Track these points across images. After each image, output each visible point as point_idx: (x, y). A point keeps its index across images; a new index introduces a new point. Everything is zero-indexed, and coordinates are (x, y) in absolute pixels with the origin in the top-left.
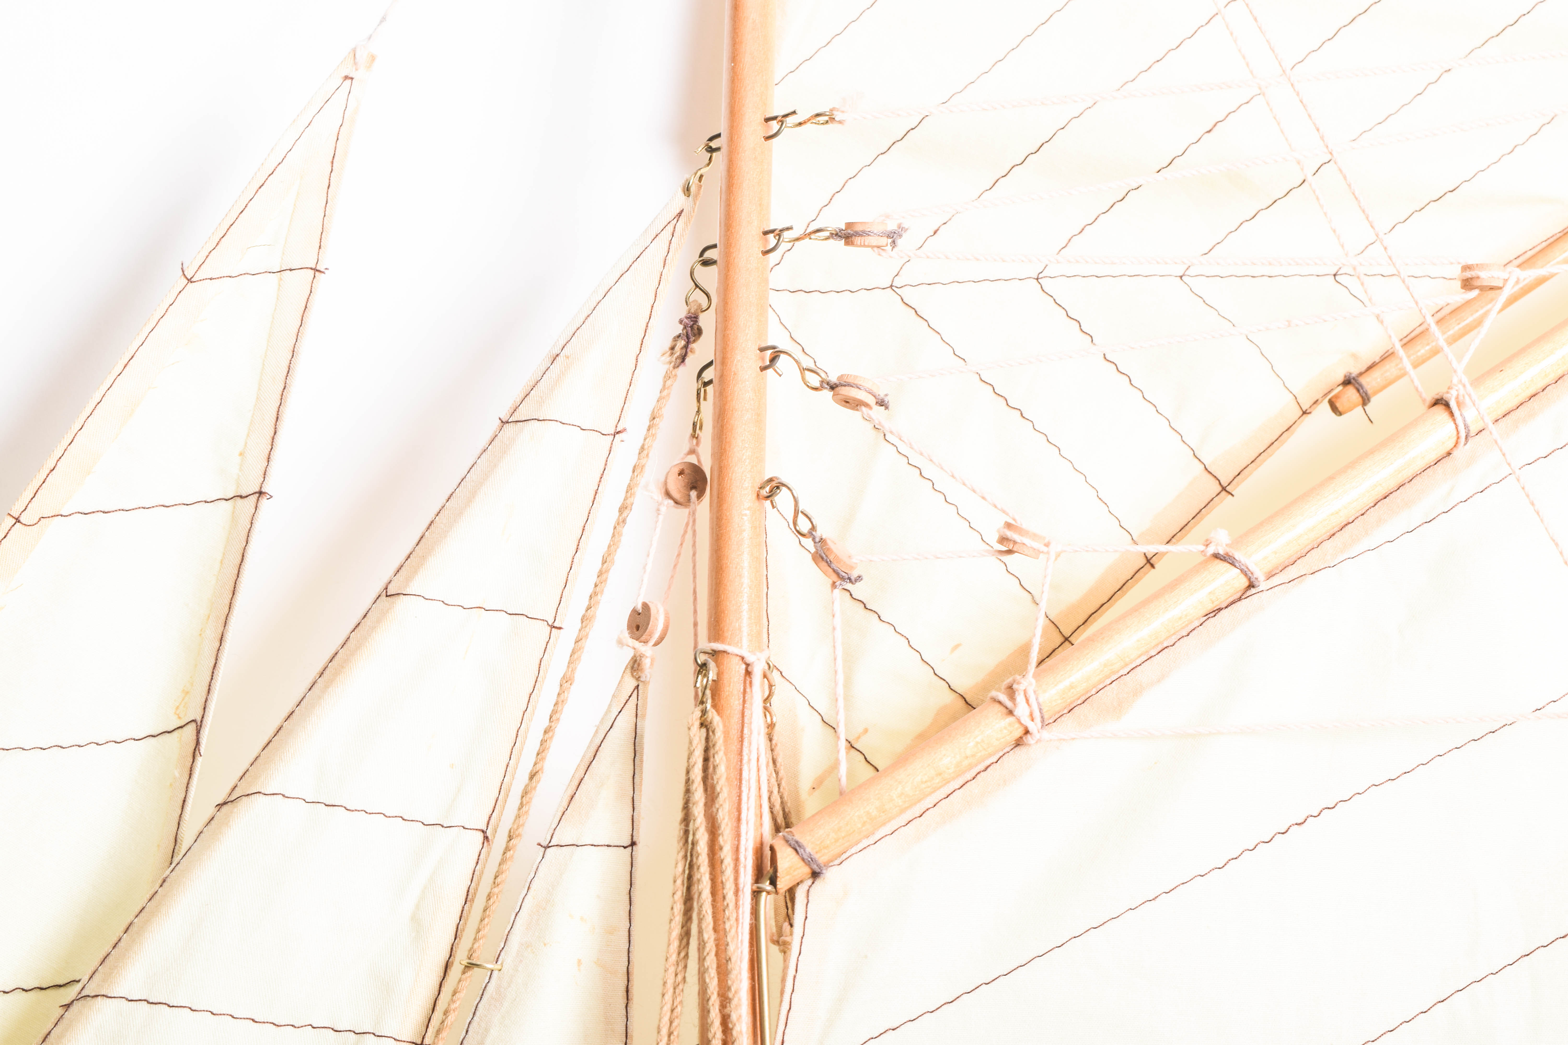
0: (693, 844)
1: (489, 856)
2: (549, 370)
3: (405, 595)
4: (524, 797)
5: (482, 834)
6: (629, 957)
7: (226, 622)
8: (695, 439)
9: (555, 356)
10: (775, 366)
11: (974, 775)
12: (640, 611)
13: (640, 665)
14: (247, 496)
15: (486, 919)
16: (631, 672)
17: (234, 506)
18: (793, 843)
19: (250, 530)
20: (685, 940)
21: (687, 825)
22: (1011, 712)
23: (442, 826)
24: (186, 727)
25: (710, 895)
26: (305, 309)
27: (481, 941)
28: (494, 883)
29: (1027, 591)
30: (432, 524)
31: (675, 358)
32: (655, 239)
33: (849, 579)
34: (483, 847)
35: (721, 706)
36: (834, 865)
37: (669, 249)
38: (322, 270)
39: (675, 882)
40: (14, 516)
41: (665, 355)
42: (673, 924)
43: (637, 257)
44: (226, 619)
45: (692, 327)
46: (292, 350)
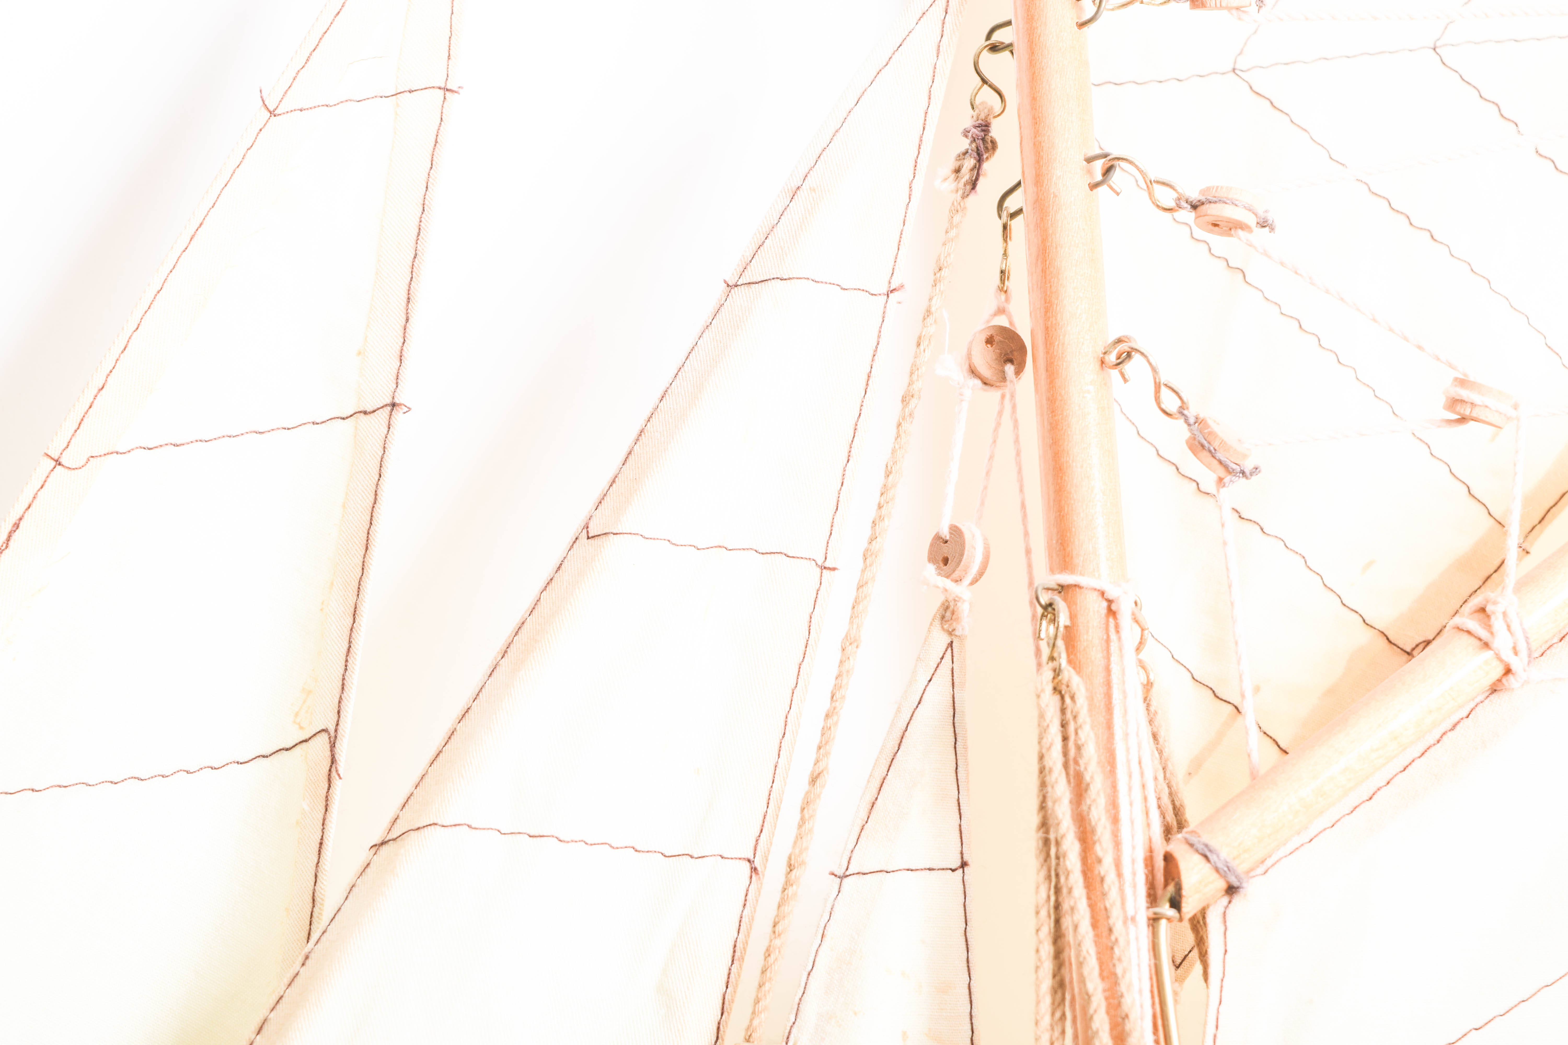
0: (1058, 858)
1: (759, 895)
2: (788, 209)
3: (617, 534)
4: (806, 810)
5: (748, 864)
6: (972, 1024)
7: (359, 588)
8: (1003, 293)
9: (794, 189)
10: (1110, 182)
11: (1438, 737)
12: (948, 538)
13: (956, 614)
14: (374, 411)
15: (767, 984)
16: (942, 624)
17: (356, 427)
18: (1200, 847)
19: (382, 458)
20: (1059, 995)
21: (1047, 832)
22: (1486, 645)
23: (692, 857)
24: (312, 740)
25: (1090, 929)
26: (435, 145)
27: (763, 1015)
28: (774, 932)
29: (1461, 481)
30: (642, 433)
31: (963, 184)
32: (922, 19)
33: (1243, 473)
34: (750, 883)
35: (1078, 663)
36: (1257, 875)
37: (943, 31)
38: (454, 89)
39: (1037, 913)
40: (53, 456)
41: (947, 181)
42: (1041, 973)
43: (898, 45)
44: (360, 585)
45: (983, 140)
46: (422, 203)
